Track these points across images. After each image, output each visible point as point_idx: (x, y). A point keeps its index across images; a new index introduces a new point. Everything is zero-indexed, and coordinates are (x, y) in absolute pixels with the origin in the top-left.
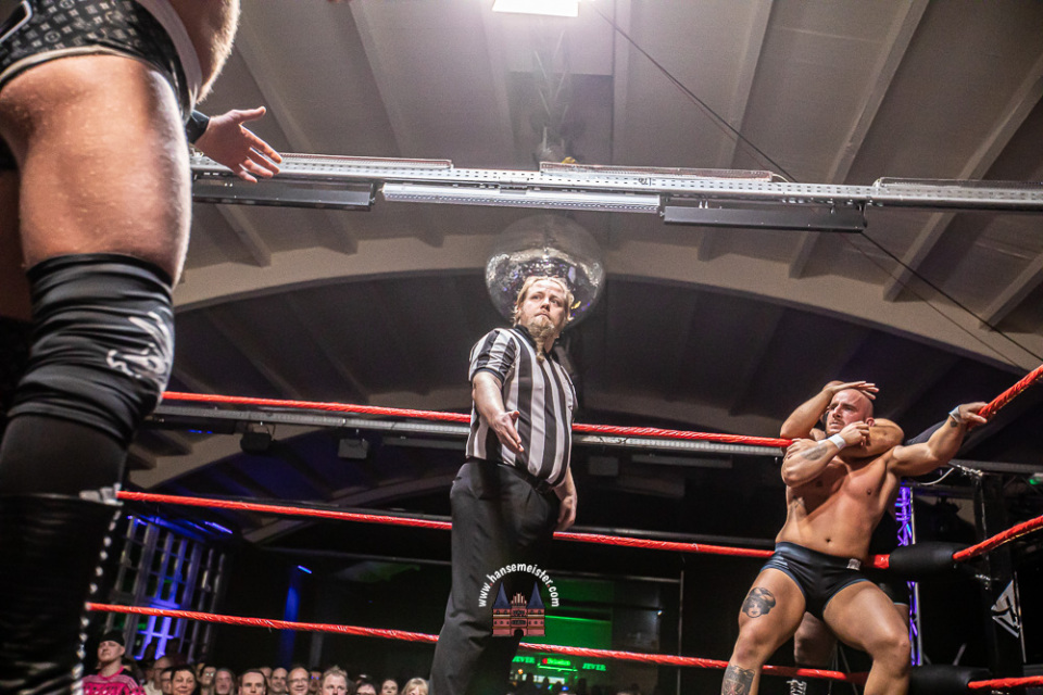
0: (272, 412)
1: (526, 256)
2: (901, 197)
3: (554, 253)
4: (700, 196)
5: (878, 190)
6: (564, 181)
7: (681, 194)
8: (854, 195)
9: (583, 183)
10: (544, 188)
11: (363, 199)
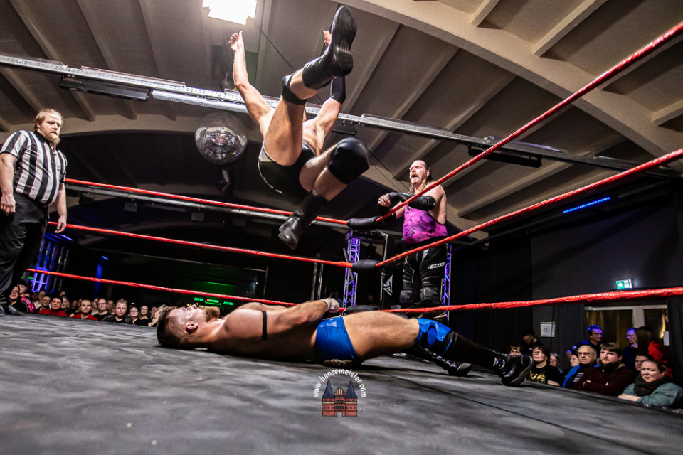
0: (94, 188)
1: (214, 129)
2: (372, 123)
3: (226, 129)
5: (362, 119)
6: (234, 98)
8: (353, 120)
10: (225, 101)
11: (144, 96)
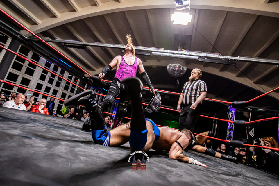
2: (243, 59)
4: (206, 57)
5: (239, 58)
6: (182, 53)
7: (202, 56)
8: (234, 59)
9: (186, 53)
10: (179, 54)
